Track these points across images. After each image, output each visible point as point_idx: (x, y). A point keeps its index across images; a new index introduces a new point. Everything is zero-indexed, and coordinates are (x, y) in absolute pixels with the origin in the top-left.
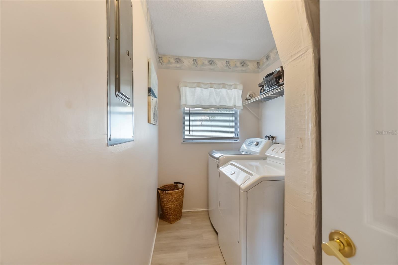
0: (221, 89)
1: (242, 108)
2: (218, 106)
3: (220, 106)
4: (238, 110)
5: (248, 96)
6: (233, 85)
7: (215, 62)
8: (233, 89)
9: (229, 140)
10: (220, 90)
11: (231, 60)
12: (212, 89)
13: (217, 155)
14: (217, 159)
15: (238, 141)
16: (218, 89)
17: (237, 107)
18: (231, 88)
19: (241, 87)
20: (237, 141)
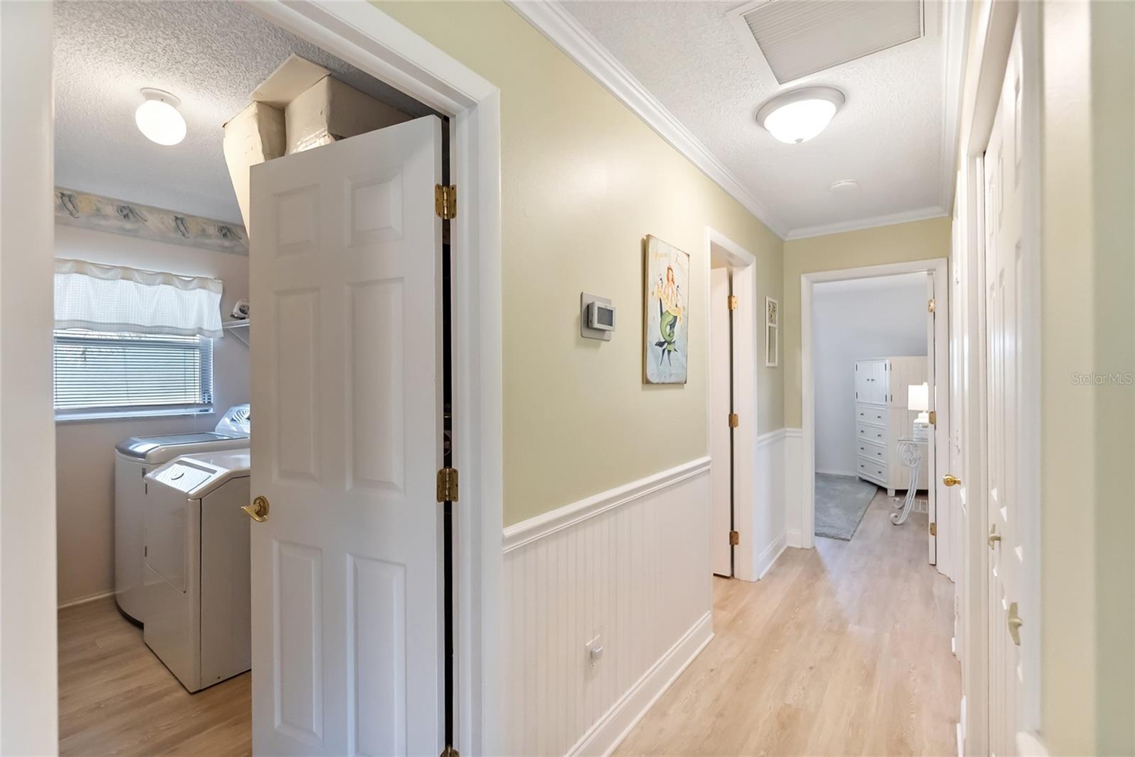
0: (159, 284)
1: (221, 334)
2: (149, 327)
3: (155, 327)
4: (212, 339)
5: (236, 311)
6: (196, 280)
7: (139, 213)
8: (195, 289)
9: (184, 410)
10: (154, 288)
11: (192, 217)
12: (131, 283)
13: (142, 447)
14: (143, 455)
15: (211, 411)
16: (149, 285)
17: (207, 334)
18: (190, 287)
19: (219, 286)
20: (207, 411)
